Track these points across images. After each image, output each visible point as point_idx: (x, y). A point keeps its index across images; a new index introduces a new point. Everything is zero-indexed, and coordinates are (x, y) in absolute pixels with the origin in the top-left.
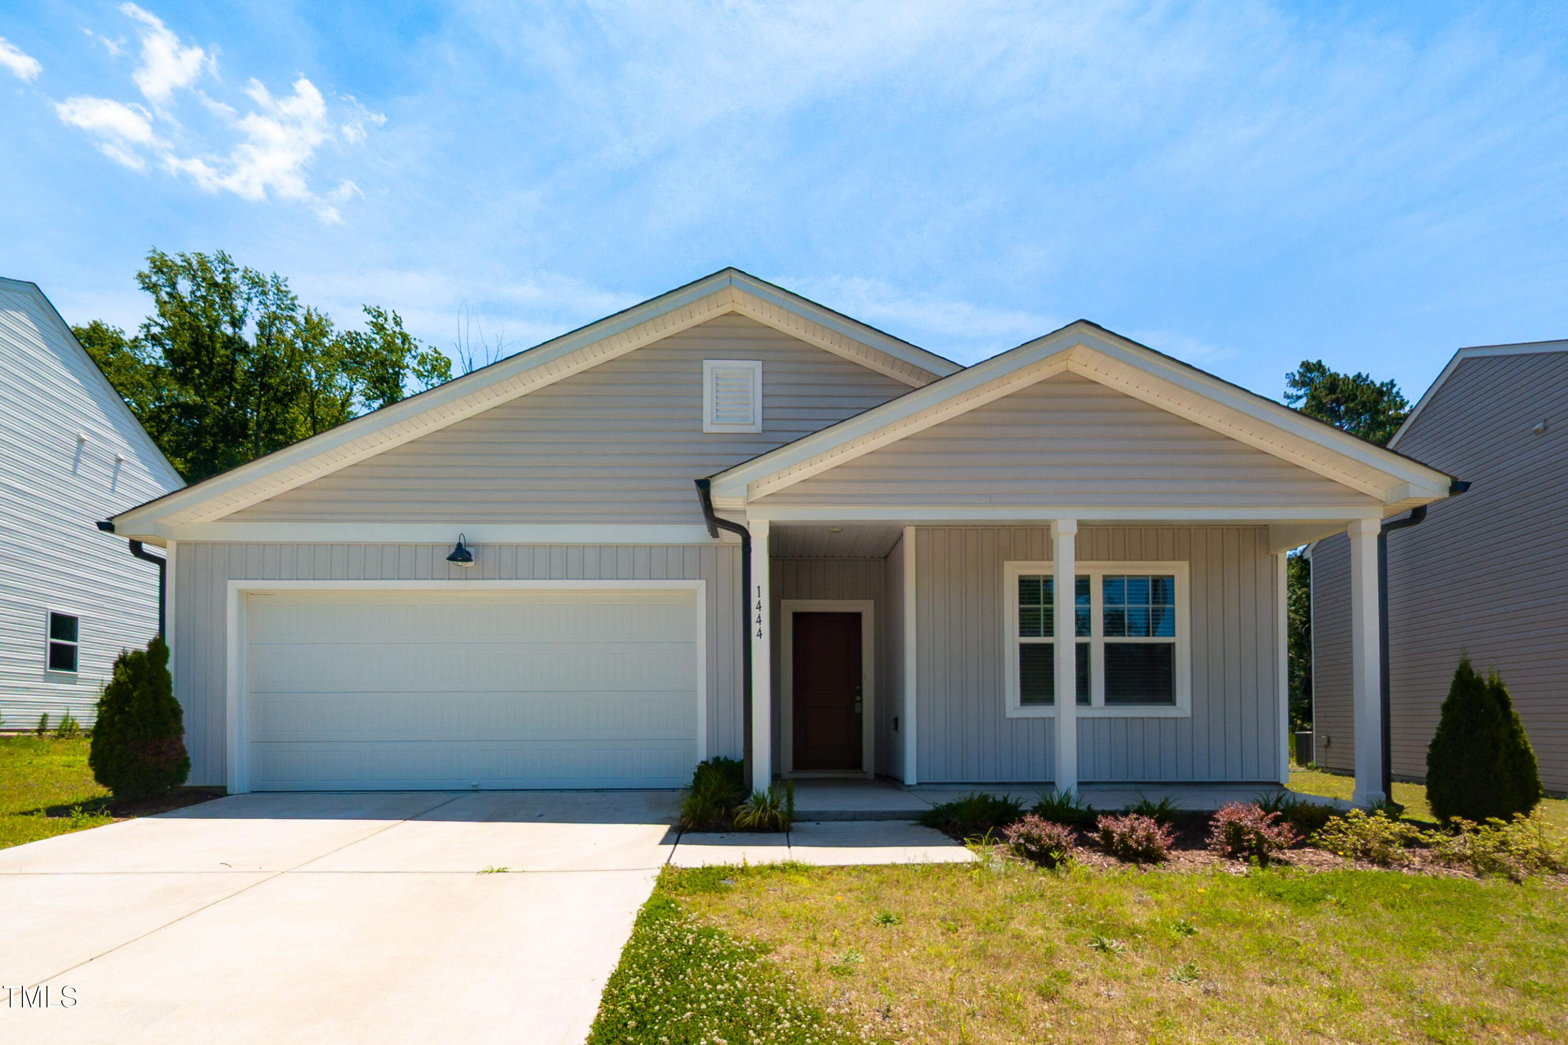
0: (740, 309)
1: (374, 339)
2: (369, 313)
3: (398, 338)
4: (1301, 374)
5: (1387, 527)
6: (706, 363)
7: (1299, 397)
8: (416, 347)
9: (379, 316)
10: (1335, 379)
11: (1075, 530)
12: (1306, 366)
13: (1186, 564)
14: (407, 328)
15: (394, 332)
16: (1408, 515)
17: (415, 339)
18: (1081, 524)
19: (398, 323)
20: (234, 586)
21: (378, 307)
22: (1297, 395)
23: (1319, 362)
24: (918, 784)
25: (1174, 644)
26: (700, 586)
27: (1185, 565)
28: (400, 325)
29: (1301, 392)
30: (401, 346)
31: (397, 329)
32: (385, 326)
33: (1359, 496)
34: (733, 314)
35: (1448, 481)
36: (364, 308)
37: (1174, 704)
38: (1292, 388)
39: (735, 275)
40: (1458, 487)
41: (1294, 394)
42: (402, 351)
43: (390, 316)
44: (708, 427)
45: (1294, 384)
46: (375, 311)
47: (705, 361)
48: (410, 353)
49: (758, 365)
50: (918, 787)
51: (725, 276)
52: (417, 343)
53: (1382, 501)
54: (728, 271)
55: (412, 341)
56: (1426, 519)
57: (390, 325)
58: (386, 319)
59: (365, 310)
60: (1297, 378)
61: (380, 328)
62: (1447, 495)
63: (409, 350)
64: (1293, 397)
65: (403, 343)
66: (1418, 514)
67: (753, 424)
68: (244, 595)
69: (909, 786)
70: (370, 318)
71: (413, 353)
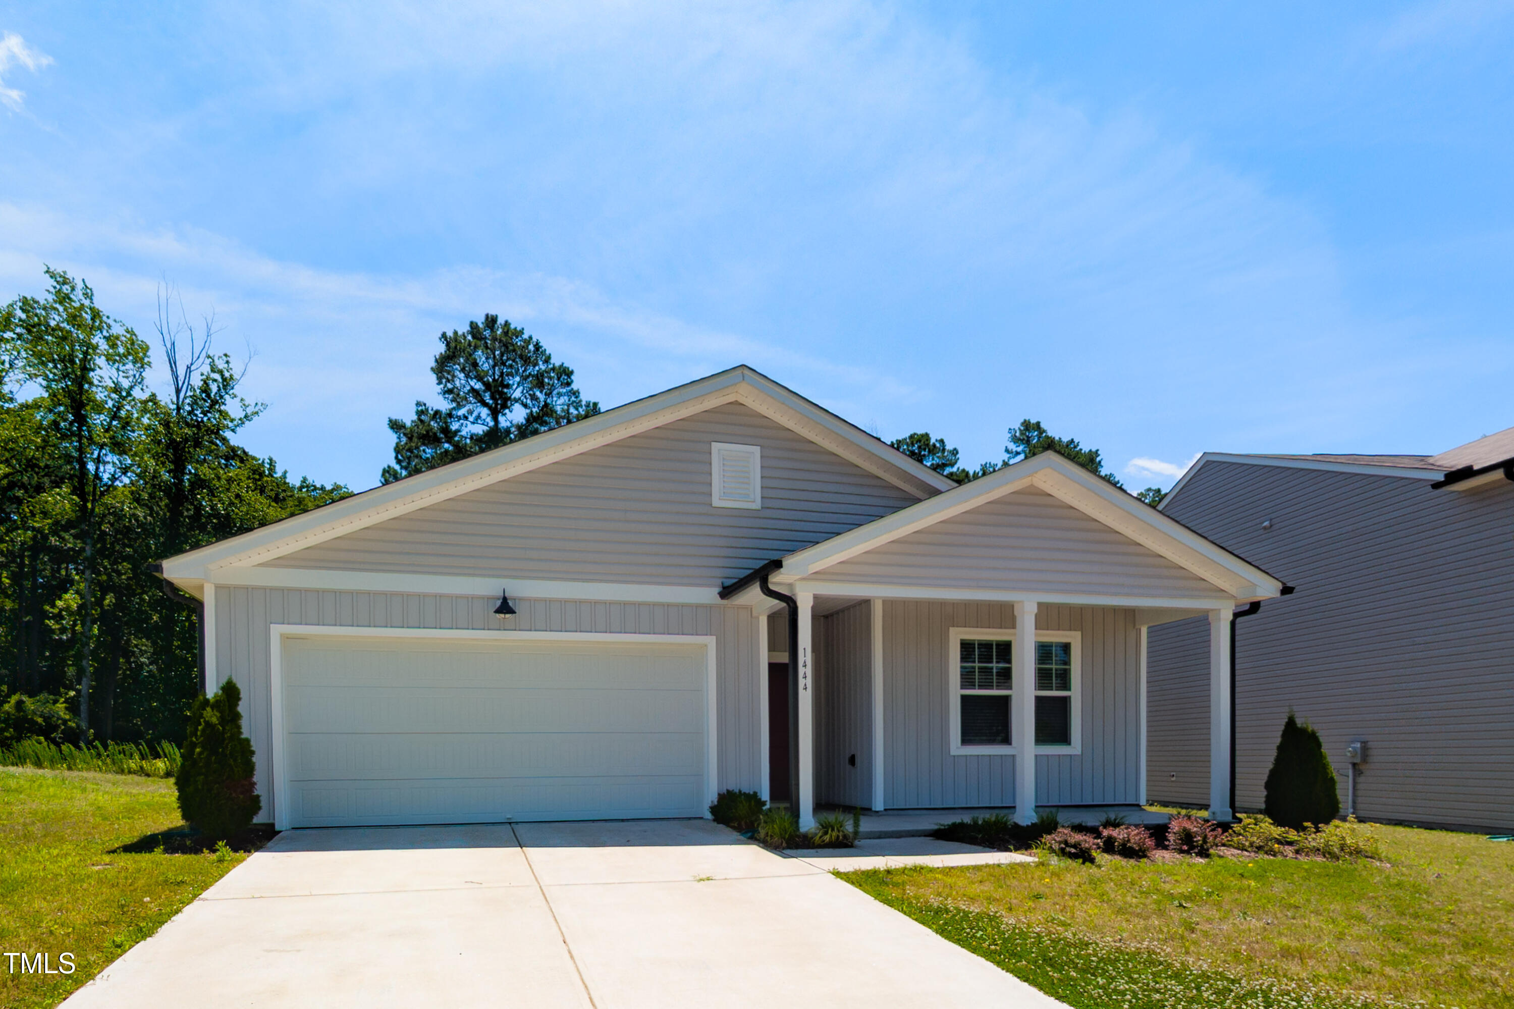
0: (742, 400)
1: (56, 309)
2: (51, 277)
3: (86, 313)
4: (1022, 433)
5: (1237, 615)
6: (715, 446)
7: (1018, 453)
8: (109, 327)
9: (64, 283)
10: (1052, 441)
11: (1035, 610)
12: (1027, 425)
13: (1080, 633)
14: (99, 303)
15: (83, 305)
16: (1247, 607)
17: (108, 317)
18: (1040, 605)
19: (89, 295)
20: (277, 631)
21: (65, 272)
22: (1016, 451)
23: (1038, 424)
24: (885, 810)
25: (1070, 697)
26: (711, 641)
27: (1078, 634)
28: (91, 299)
29: (1020, 449)
30: (91, 322)
31: (87, 302)
32: (72, 296)
33: (1219, 592)
34: (736, 403)
35: (1280, 586)
36: (46, 269)
37: (1069, 744)
38: (1012, 443)
39: (747, 372)
40: (1287, 590)
41: (1014, 450)
42: (91, 329)
43: (80, 285)
44: (716, 502)
45: (1015, 440)
46: (61, 276)
47: (713, 444)
48: (101, 332)
49: (757, 450)
50: (885, 813)
51: (739, 372)
52: (110, 322)
53: (1234, 597)
54: (741, 368)
55: (105, 318)
56: (1259, 611)
57: (78, 297)
58: (73, 289)
59: (47, 272)
60: (1018, 434)
61: (63, 298)
62: (1278, 595)
63: (100, 329)
64: (1012, 452)
65: (93, 319)
66: (1255, 607)
67: (754, 502)
68: (285, 638)
69: (877, 812)
70: (52, 282)
71: (105, 333)
